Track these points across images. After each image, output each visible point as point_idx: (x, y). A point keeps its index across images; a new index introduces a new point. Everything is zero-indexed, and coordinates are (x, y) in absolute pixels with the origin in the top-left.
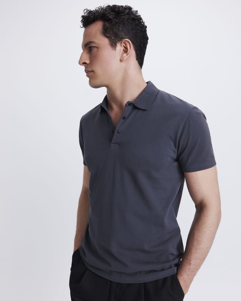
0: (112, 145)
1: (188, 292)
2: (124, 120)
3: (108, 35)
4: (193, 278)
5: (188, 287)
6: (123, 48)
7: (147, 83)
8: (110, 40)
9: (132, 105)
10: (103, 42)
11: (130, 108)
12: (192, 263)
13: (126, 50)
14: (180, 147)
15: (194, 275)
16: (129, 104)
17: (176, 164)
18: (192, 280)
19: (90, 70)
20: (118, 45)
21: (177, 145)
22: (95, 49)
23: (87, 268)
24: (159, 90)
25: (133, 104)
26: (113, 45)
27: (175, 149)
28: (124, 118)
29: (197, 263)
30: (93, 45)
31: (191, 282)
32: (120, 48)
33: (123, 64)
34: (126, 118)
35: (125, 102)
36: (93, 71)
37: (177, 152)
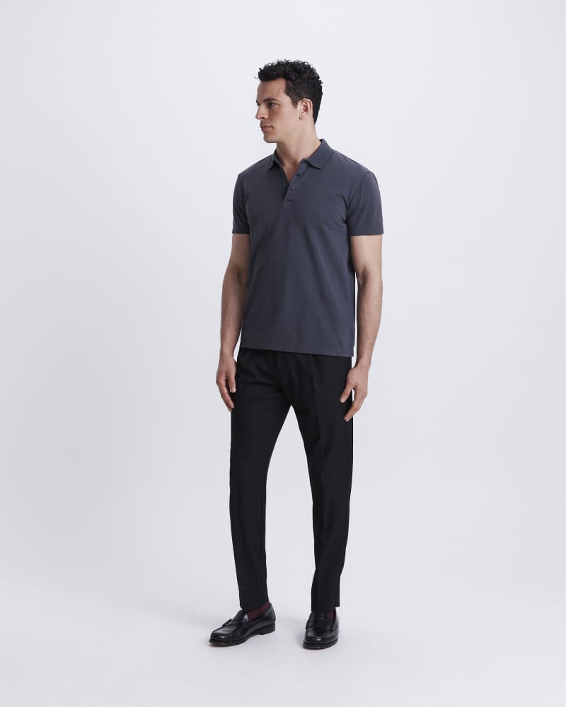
0: (285, 201)
3: (291, 94)
6: (303, 107)
7: (321, 140)
8: (292, 99)
9: (306, 162)
10: (285, 100)
11: (305, 165)
13: (306, 109)
14: (350, 209)
16: (304, 161)
17: (345, 226)
19: (269, 125)
20: (299, 103)
21: (347, 207)
22: (276, 107)
24: (333, 150)
25: (308, 162)
26: (295, 104)
27: (345, 210)
28: (298, 176)
30: (274, 102)
32: (300, 106)
33: (301, 122)
34: (300, 175)
35: (300, 159)
36: (272, 127)
37: (347, 213)
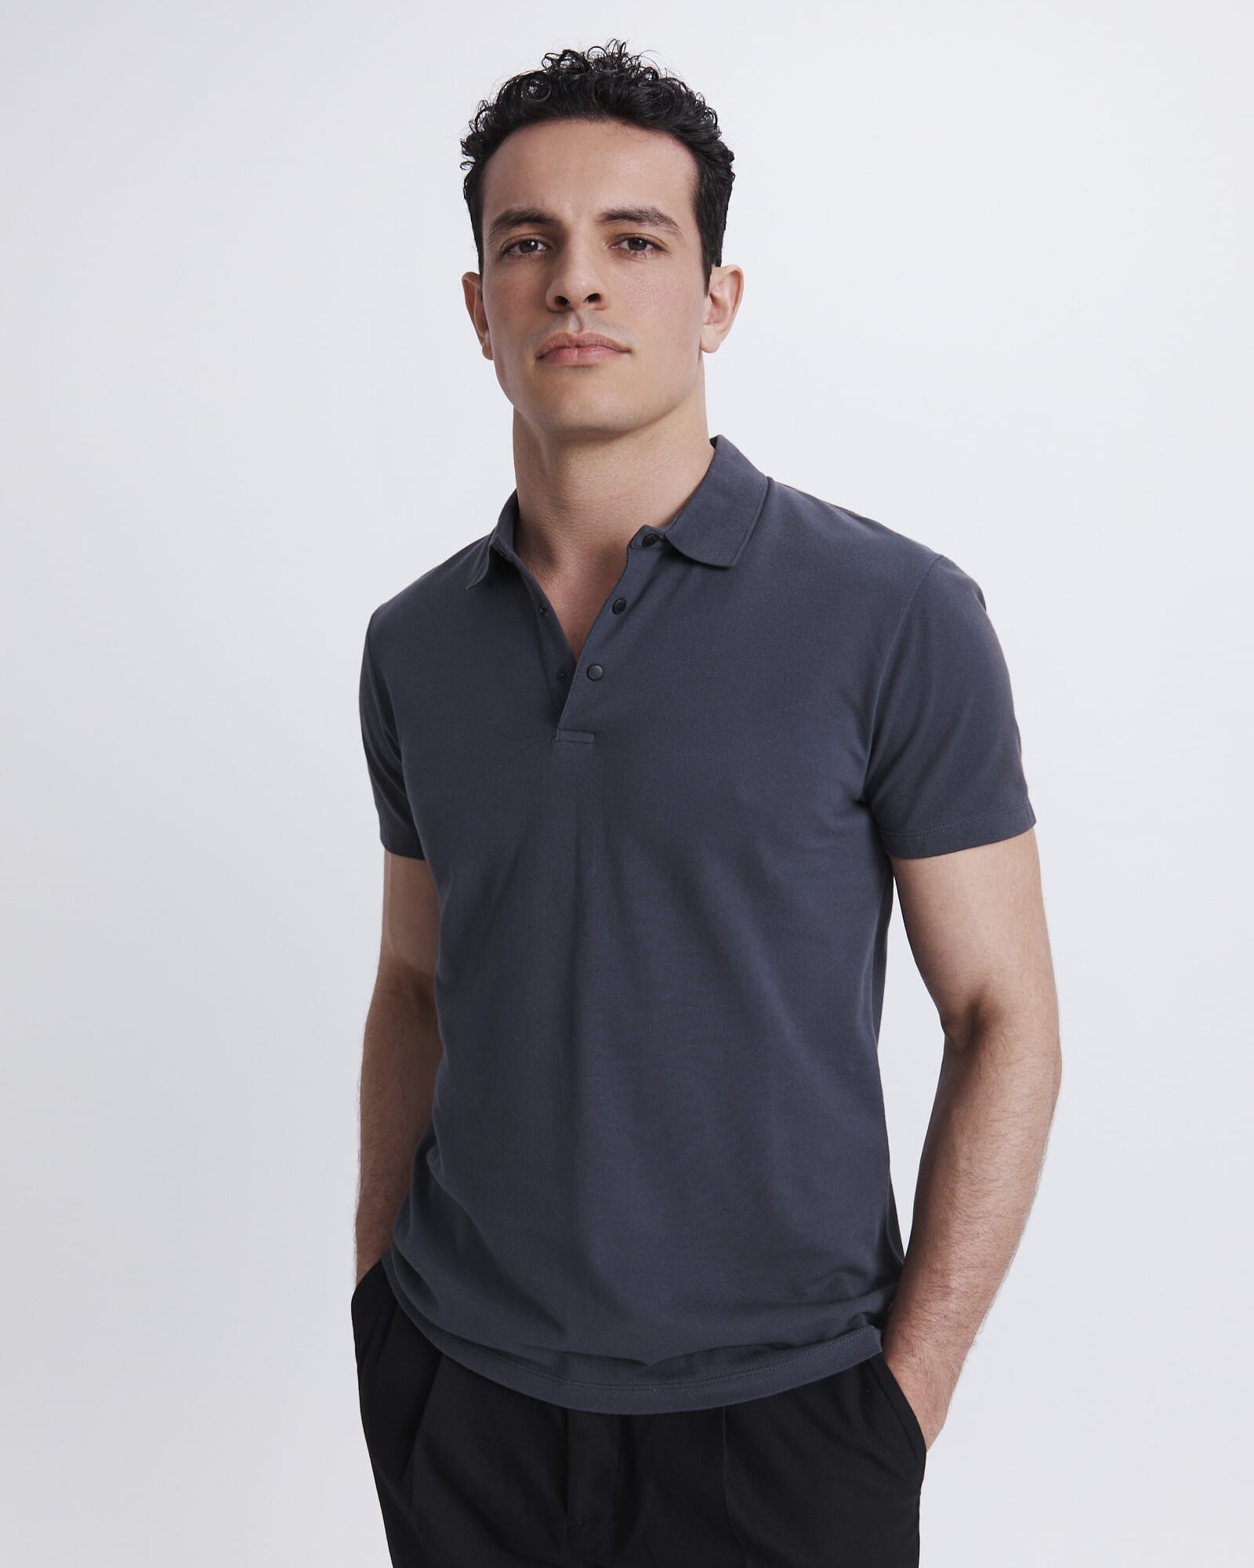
0: (563, 735)
1: (941, 1426)
2: (616, 617)
4: (964, 1359)
5: (940, 1406)
9: (658, 544)
11: (652, 555)
12: (954, 1284)
14: (885, 737)
15: (967, 1345)
16: (647, 537)
17: (861, 821)
18: (960, 1368)
21: (872, 726)
23: (441, 1353)
25: (665, 540)
27: (859, 750)
28: (619, 608)
29: (977, 1286)
31: (954, 1379)
34: (628, 605)
37: (866, 764)
